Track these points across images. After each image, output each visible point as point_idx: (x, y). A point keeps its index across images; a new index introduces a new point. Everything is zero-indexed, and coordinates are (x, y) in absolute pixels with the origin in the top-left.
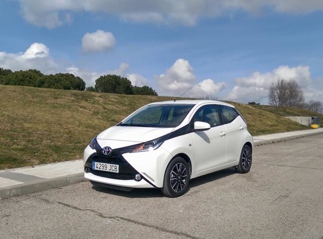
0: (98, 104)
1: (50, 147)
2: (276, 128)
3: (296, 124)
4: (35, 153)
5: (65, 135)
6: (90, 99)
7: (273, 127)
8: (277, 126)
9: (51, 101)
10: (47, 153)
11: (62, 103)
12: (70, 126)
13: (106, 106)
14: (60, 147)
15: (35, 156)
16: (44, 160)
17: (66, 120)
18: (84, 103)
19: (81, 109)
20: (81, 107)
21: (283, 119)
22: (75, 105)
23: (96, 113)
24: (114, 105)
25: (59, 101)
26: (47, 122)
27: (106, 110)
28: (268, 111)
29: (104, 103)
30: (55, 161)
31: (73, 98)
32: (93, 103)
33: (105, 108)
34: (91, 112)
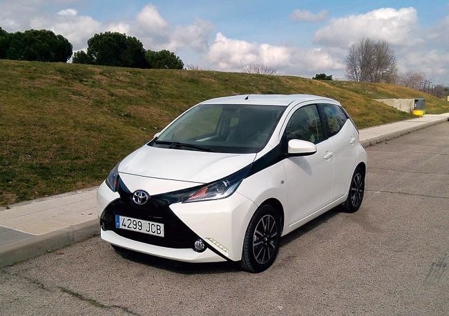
0: (100, 87)
1: (32, 167)
2: (368, 118)
3: (394, 111)
4: (8, 181)
5: (55, 145)
6: (86, 78)
7: (364, 117)
8: (368, 115)
9: (24, 83)
10: (28, 181)
11: (43, 87)
12: (61, 128)
13: (113, 91)
14: (48, 169)
15: (9, 186)
16: (25, 194)
17: (54, 118)
18: (77, 86)
19: (74, 97)
20: (74, 93)
21: (375, 103)
22: (65, 89)
23: (99, 103)
24: (125, 88)
25: (37, 83)
26: (22, 123)
27: (113, 98)
28: (353, 91)
29: (110, 86)
30: (43, 194)
31: (59, 78)
32: (92, 86)
33: (112, 95)
34: (91, 102)
